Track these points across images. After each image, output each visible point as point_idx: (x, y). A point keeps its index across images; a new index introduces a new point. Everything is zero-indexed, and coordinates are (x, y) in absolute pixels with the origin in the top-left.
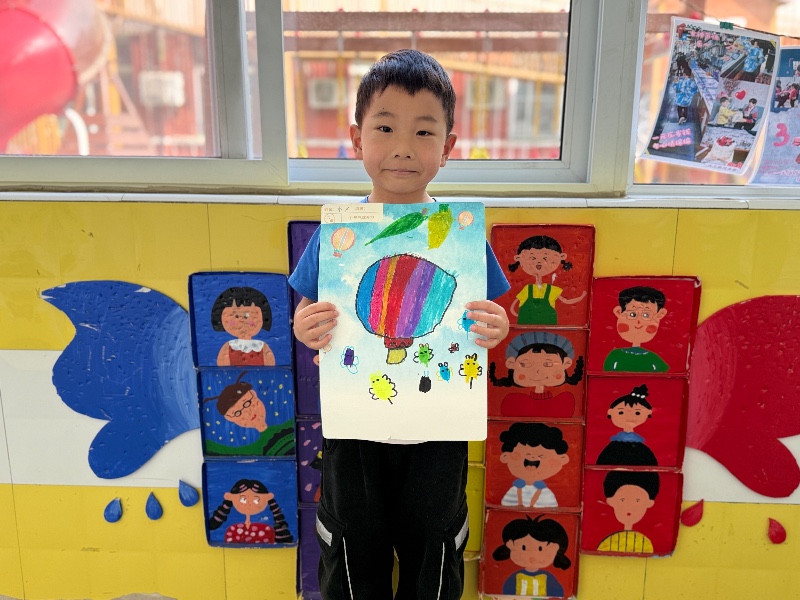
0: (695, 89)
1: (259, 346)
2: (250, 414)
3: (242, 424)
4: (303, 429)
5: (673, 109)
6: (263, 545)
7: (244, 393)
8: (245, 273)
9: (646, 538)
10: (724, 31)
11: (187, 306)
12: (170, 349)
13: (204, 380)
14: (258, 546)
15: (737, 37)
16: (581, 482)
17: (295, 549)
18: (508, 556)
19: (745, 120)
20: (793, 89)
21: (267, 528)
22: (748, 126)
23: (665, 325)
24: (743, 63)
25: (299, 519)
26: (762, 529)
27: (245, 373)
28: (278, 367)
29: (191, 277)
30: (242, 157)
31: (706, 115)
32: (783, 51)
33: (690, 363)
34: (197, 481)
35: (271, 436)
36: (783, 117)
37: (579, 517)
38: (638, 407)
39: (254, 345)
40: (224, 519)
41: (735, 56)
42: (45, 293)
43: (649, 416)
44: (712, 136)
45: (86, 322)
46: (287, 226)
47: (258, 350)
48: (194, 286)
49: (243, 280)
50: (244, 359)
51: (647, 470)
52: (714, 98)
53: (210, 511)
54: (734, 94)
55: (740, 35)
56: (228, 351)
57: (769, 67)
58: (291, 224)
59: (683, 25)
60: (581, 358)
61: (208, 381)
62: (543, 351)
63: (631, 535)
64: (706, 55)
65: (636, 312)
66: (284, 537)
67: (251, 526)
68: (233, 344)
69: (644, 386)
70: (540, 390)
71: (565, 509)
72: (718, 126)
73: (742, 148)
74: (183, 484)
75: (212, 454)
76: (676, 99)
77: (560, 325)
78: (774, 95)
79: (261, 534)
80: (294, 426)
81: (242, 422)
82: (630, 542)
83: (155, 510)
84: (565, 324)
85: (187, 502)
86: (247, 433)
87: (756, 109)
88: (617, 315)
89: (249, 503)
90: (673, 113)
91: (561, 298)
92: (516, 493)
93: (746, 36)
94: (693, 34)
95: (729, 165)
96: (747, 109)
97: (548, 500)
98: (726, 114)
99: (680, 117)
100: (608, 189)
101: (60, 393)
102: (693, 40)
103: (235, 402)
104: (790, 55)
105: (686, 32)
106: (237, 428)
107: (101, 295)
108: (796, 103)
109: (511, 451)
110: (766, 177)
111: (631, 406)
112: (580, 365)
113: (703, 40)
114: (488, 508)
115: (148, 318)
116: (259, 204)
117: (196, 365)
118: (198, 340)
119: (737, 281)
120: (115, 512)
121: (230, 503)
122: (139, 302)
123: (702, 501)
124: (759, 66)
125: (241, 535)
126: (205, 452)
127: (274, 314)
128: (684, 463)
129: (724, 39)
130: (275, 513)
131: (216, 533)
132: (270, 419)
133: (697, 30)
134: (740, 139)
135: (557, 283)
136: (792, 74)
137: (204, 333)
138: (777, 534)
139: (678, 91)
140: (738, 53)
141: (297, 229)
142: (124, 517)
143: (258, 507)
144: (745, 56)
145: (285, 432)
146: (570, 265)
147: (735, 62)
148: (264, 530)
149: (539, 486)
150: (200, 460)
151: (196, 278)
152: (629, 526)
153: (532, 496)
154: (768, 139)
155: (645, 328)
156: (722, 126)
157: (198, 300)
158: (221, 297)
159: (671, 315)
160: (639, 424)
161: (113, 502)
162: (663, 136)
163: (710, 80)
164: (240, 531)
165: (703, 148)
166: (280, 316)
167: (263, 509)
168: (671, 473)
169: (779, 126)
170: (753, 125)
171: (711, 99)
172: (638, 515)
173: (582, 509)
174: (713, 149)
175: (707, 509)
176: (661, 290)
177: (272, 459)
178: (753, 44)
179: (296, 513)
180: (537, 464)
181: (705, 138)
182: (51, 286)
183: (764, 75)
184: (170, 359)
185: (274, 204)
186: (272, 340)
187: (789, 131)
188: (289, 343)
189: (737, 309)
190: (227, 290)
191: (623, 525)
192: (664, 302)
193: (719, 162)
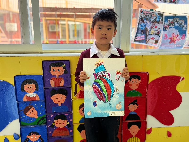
0: (145, 26)
1: (35, 95)
2: (33, 114)
3: (31, 117)
4: (48, 117)
5: (140, 31)
7: (31, 108)
8: (30, 75)
9: (138, 138)
10: (151, 11)
11: (14, 85)
12: (10, 97)
15: (154, 13)
16: (122, 125)
19: (157, 33)
20: (168, 26)
22: (158, 34)
23: (141, 84)
24: (156, 19)
26: (166, 133)
27: (31, 103)
28: (41, 100)
29: (15, 77)
30: (29, 43)
31: (148, 32)
33: (147, 93)
34: (19, 133)
35: (39, 119)
36: (166, 32)
37: (122, 134)
38: (135, 105)
39: (34, 95)
41: (154, 17)
43: (138, 107)
44: (149, 37)
46: (42, 62)
47: (34, 96)
48: (16, 79)
49: (30, 77)
50: (31, 99)
51: (138, 121)
52: (150, 28)
54: (154, 27)
55: (155, 12)
56: (26, 97)
57: (162, 20)
59: (142, 10)
61: (21, 105)
63: (135, 138)
64: (147, 17)
65: (134, 81)
68: (27, 95)
69: (136, 100)
73: (157, 40)
74: (15, 134)
75: (23, 125)
76: (141, 28)
78: (164, 27)
80: (45, 116)
81: (31, 116)
85: (16, 139)
86: (32, 119)
87: (160, 30)
88: (129, 82)
90: (140, 32)
93: (157, 13)
95: (154, 44)
96: (158, 30)
98: (153, 32)
99: (142, 32)
100: (125, 51)
102: (144, 13)
103: (29, 111)
104: (167, 17)
105: (142, 11)
108: (169, 29)
110: (162, 47)
111: (133, 105)
113: (146, 13)
115: (3, 89)
116: (34, 56)
117: (17, 101)
118: (17, 94)
119: (157, 73)
121: (28, 138)
123: (151, 128)
124: (160, 20)
126: (21, 125)
127: (39, 86)
128: (147, 119)
129: (151, 13)
132: (39, 115)
133: (145, 11)
136: (167, 22)
137: (19, 92)
138: (169, 135)
139: (141, 26)
140: (155, 17)
143: (36, 139)
144: (157, 17)
145: (43, 118)
147: (154, 19)
150: (20, 127)
151: (16, 77)
152: (134, 136)
154: (163, 37)
155: (136, 85)
156: (152, 34)
157: (16, 83)
158: (24, 82)
159: (142, 82)
160: (135, 109)
162: (138, 37)
163: (148, 23)
165: (147, 40)
166: (41, 86)
168: (144, 121)
169: (165, 34)
170: (159, 34)
171: (149, 28)
173: (122, 132)
174: (150, 40)
175: (152, 130)
176: (139, 75)
177: (40, 125)
178: (158, 14)
179: (47, 140)
181: (148, 38)
184: (10, 100)
185: (38, 56)
186: (38, 93)
187: (167, 36)
188: (43, 94)
189: (158, 79)
190: (25, 80)
191: (132, 135)
192: (140, 78)
193: (151, 43)
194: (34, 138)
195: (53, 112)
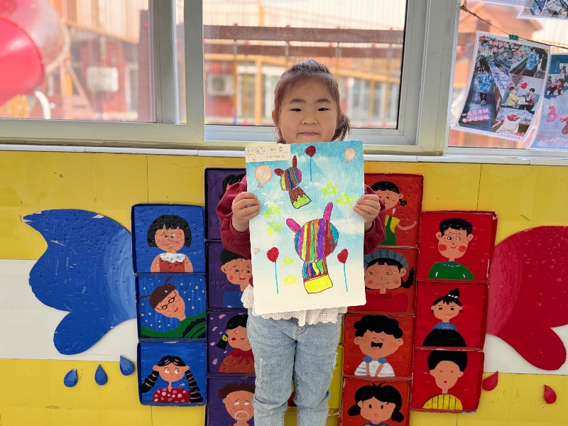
0: (492, 81)
1: (182, 258)
2: (174, 308)
3: (167, 315)
4: (212, 319)
5: (477, 95)
6: (181, 404)
7: (169, 292)
8: (173, 205)
9: (457, 399)
10: (512, 41)
11: (130, 228)
12: (117, 260)
13: (141, 282)
14: (177, 405)
15: (521, 46)
16: (412, 358)
17: (204, 407)
18: (359, 413)
19: (527, 103)
20: (560, 83)
21: (184, 392)
22: (529, 107)
23: (472, 246)
24: (526, 64)
25: (208, 385)
26: (540, 392)
27: (171, 277)
28: (195, 273)
29: (133, 208)
30: (172, 122)
31: (499, 99)
32: (552, 56)
33: (489, 274)
34: (134, 358)
35: (188, 324)
36: (553, 102)
37: (410, 384)
38: (453, 304)
39: (178, 257)
40: (153, 385)
41: (520, 59)
42: (25, 218)
43: (460, 311)
44: (504, 114)
45: (55, 239)
46: (204, 172)
47: (180, 261)
48: (135, 214)
49: (171, 210)
50: (170, 267)
52: (505, 87)
53: (142, 379)
54: (519, 85)
55: (523, 44)
56: (158, 262)
57: (543, 67)
58: (207, 170)
59: (484, 37)
60: (412, 268)
61: (143, 284)
62: (385, 263)
63: (447, 397)
64: (500, 58)
65: (452, 236)
66: (196, 398)
67: (172, 390)
68: (163, 256)
69: (457, 289)
70: (383, 292)
71: (400, 378)
72: (509, 107)
73: (524, 123)
74: (122, 358)
75: (145, 337)
76: (479, 88)
77: (398, 245)
78: (547, 86)
79: (180, 396)
80: (205, 317)
81: (167, 313)
82: (446, 403)
83: (101, 378)
84: (402, 245)
85: (126, 372)
87: (534, 96)
88: (438, 238)
89: (171, 374)
90: (477, 98)
91: (399, 226)
92: (365, 367)
93: (528, 45)
94: (491, 43)
95: (515, 134)
96: (528, 95)
97: (388, 371)
98: (514, 99)
99: (482, 100)
100: (431, 150)
101: (34, 291)
102: (491, 47)
103: (163, 299)
104: (558, 59)
105: (486, 41)
106: (164, 317)
107: (67, 220)
108: (562, 92)
109: (362, 335)
110: (541, 143)
111: (448, 304)
112: (412, 273)
113: (498, 47)
114: (345, 377)
115: (101, 237)
117: (135, 271)
118: (137, 253)
119: (522, 216)
120: (72, 380)
121: (157, 373)
122: (95, 225)
123: (497, 373)
124: (537, 66)
125: (164, 397)
126: (140, 336)
127: (193, 235)
128: (485, 345)
129: (512, 46)
130: (189, 381)
131: (147, 395)
132: (188, 312)
133: (494, 40)
134: (523, 116)
135: (396, 215)
136: (559, 72)
137: (142, 248)
138: (550, 397)
139: (480, 82)
140: (522, 56)
141: (211, 174)
142: (78, 383)
143: (178, 376)
144: (527, 59)
145: (199, 321)
146: (406, 203)
147: (519, 63)
148: (182, 393)
149: (382, 361)
150: (137, 341)
151: (137, 208)
152: (445, 391)
153: (377, 368)
154: (543, 117)
155: (457, 248)
156: (511, 107)
157: (136, 225)
158: (155, 222)
160: (453, 316)
161: (71, 371)
162: (469, 113)
163: (502, 75)
164: (164, 394)
165: (497, 122)
166: (197, 236)
167: (181, 378)
168: (476, 352)
169: (550, 108)
170: (532, 107)
171: (503, 88)
172: (452, 383)
173: (412, 378)
175: (500, 378)
176: (469, 221)
177: (189, 340)
178: (532, 50)
179: (205, 381)
180: (380, 345)
181: (499, 115)
182: (31, 213)
183: (539, 72)
184: (116, 267)
185: (195, 156)
186: (191, 253)
187: (557, 112)
188: (204, 256)
189: (523, 235)
190: (160, 217)
191: (441, 390)
192: (471, 229)
193: (508, 132)
194: (172, 374)
195: (225, 306)
